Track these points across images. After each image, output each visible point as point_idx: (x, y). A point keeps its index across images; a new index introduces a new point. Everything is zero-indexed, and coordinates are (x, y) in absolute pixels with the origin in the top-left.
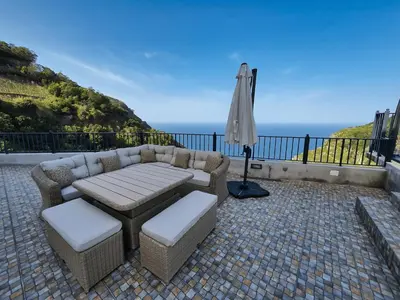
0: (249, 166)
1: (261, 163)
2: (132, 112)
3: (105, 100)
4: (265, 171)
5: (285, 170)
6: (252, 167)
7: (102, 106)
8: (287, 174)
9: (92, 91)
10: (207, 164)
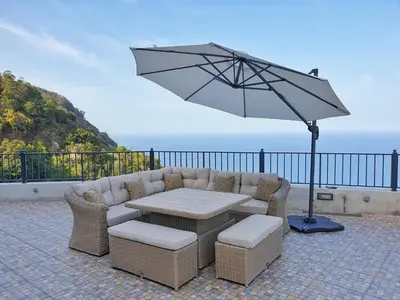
0: (315, 197)
1: (331, 191)
2: (81, 115)
3: (33, 93)
4: (338, 202)
5: (367, 200)
6: (318, 198)
7: (28, 105)
8: (369, 207)
9: (10, 77)
10: (260, 190)
